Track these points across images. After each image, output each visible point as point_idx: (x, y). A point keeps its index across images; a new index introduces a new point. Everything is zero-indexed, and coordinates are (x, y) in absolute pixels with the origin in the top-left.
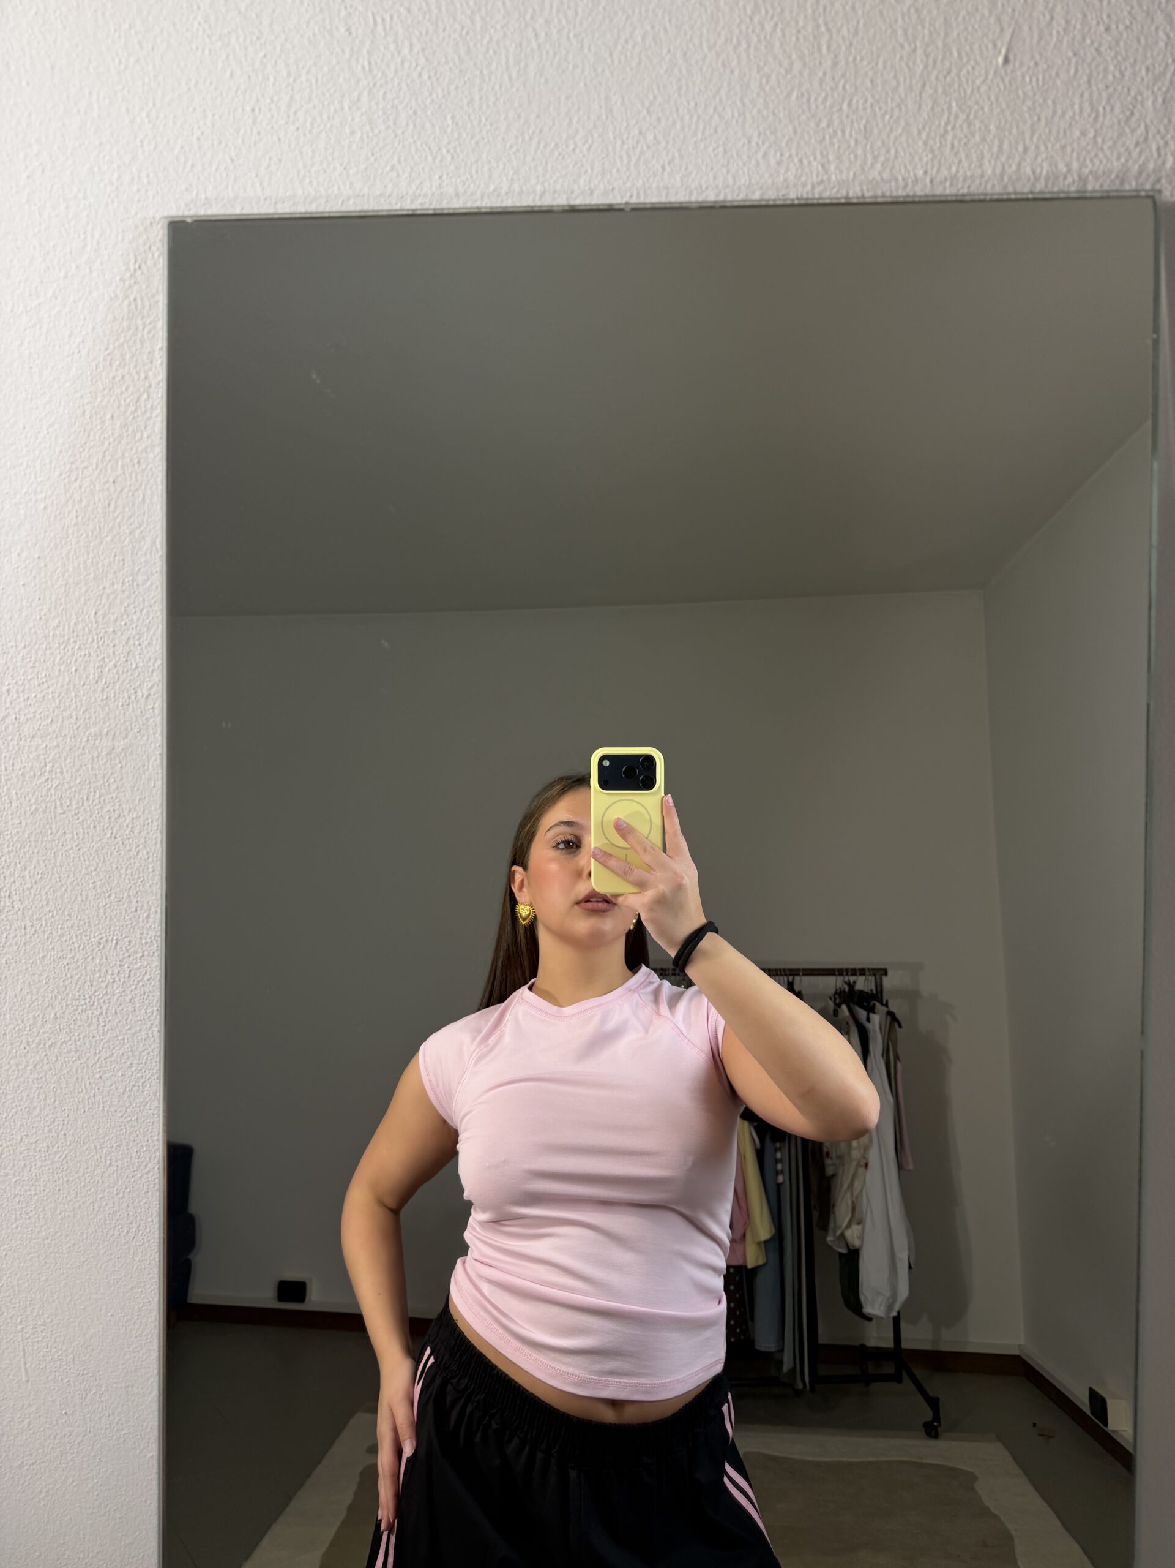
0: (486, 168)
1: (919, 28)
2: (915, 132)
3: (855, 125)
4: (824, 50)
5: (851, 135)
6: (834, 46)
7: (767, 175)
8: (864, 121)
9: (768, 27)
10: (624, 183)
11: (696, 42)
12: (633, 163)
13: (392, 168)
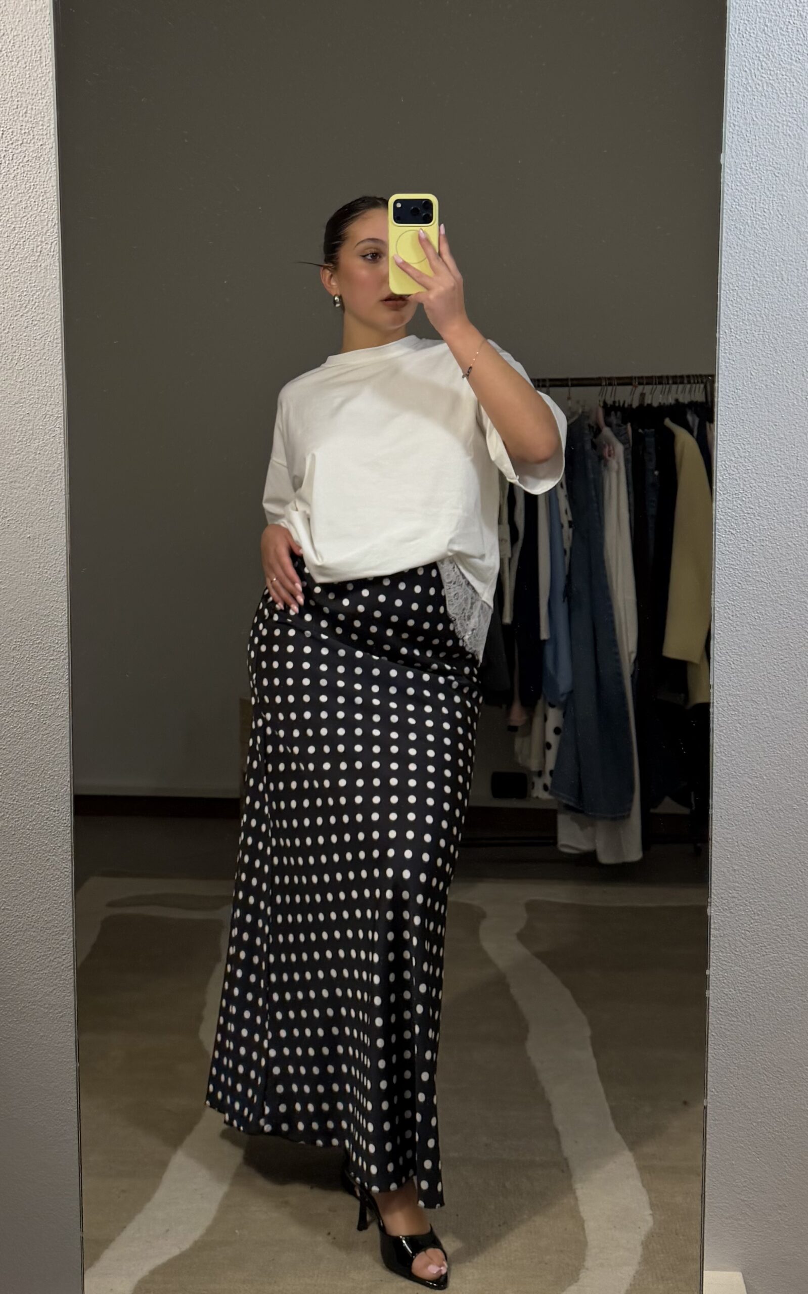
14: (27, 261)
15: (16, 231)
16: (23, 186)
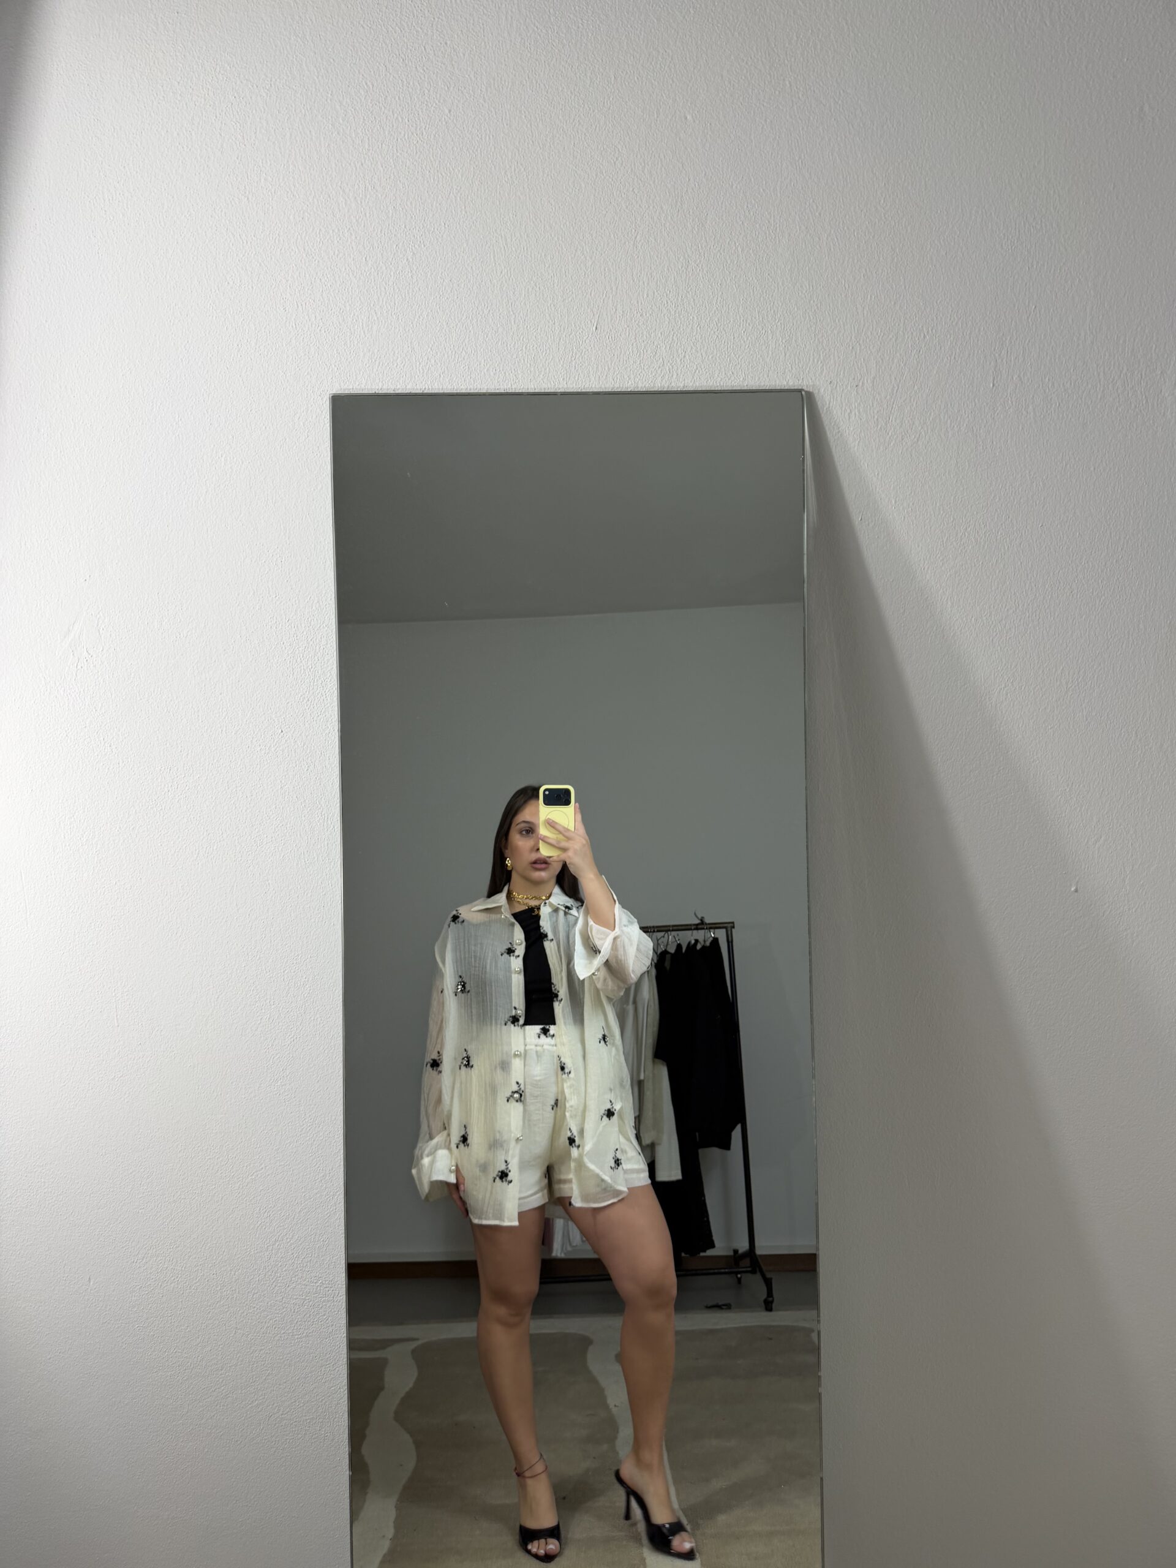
0: (354, 374)
1: (556, 314)
2: (558, 360)
3: (529, 356)
4: (513, 323)
5: (527, 362)
6: (517, 321)
7: (489, 380)
8: (533, 356)
9: (486, 312)
10: (422, 383)
11: (453, 318)
12: (425, 373)
13: (308, 374)
14: (188, 861)
15: (180, 840)
16: (185, 807)
